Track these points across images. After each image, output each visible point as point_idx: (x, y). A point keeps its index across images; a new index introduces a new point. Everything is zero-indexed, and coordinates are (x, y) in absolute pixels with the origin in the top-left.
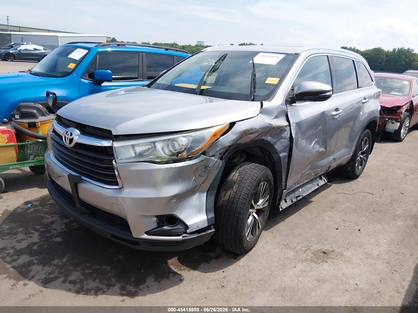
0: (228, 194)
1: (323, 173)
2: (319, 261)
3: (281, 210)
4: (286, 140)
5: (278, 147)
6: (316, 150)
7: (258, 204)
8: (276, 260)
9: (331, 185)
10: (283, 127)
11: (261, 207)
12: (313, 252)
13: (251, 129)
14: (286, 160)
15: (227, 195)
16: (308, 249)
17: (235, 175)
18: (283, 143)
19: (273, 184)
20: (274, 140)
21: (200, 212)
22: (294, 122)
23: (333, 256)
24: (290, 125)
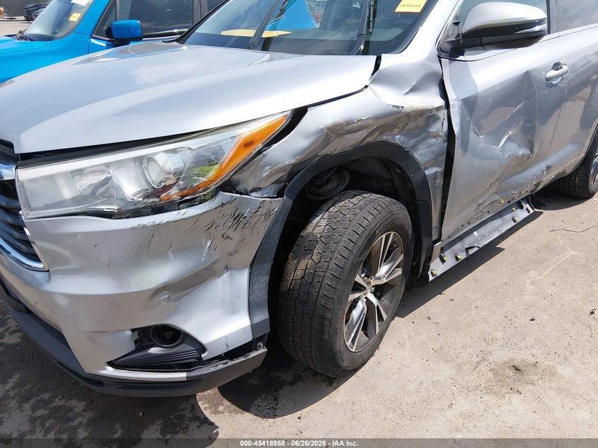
0: (302, 265)
1: (524, 195)
2: (505, 390)
3: (431, 278)
4: (439, 140)
5: (419, 155)
6: (509, 154)
7: (377, 275)
8: (412, 388)
9: (542, 213)
10: (431, 110)
11: (384, 281)
12: (492, 366)
13: (348, 123)
14: (440, 181)
15: (298, 269)
16: (484, 359)
17: (319, 225)
18: (433, 145)
19: (410, 232)
20: (412, 142)
21: (233, 311)
22: (457, 99)
23: (535, 378)
24: (447, 106)
